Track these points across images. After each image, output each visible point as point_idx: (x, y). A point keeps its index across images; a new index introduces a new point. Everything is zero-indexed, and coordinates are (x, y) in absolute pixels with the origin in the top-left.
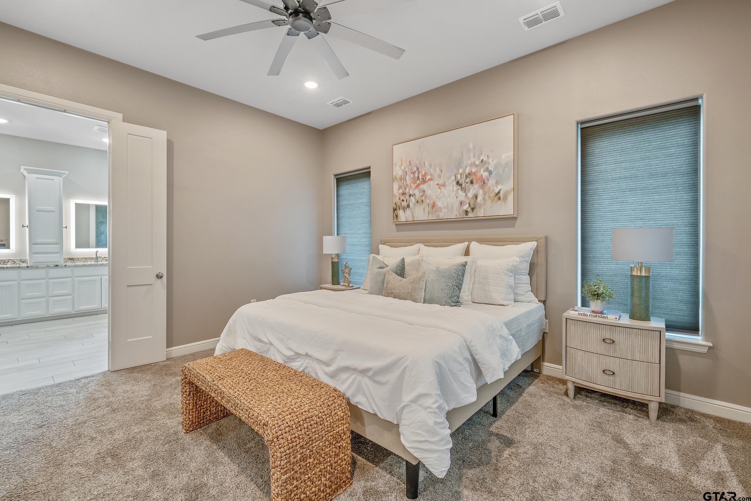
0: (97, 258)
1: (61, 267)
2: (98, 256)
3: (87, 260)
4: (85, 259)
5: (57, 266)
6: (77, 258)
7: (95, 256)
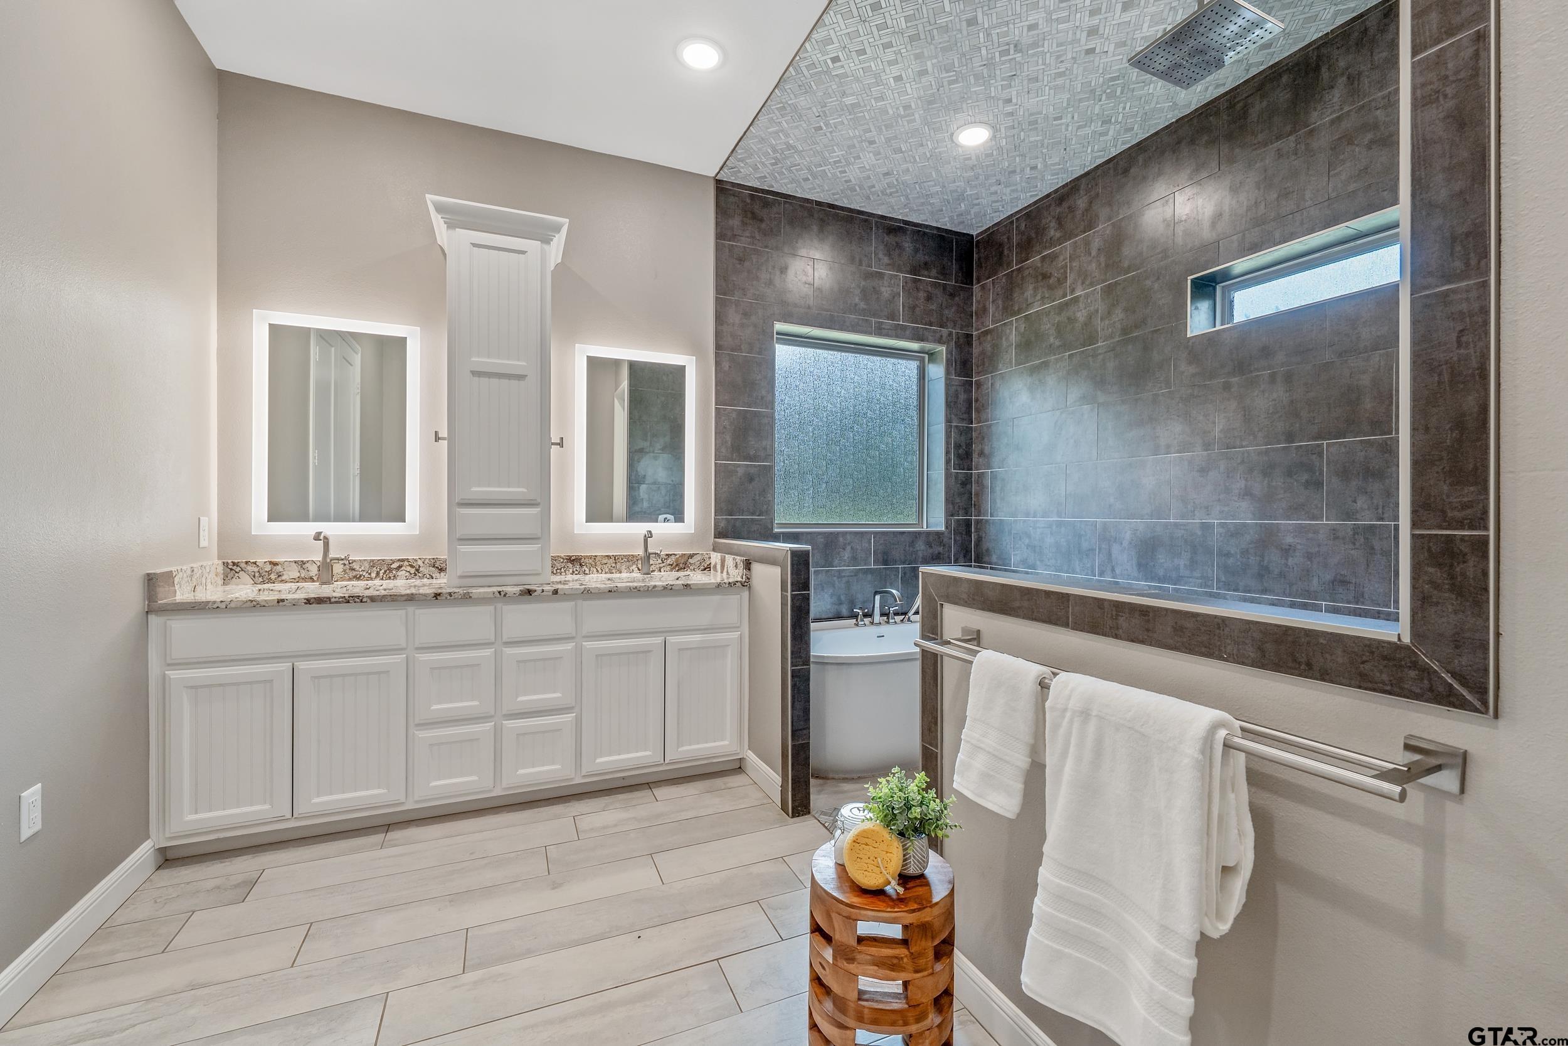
0: (648, 556)
1: (543, 597)
2: (650, 550)
3: (618, 565)
4: (612, 561)
5: (529, 592)
6: (590, 557)
7: (640, 552)
